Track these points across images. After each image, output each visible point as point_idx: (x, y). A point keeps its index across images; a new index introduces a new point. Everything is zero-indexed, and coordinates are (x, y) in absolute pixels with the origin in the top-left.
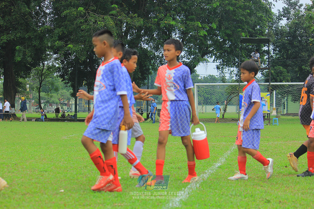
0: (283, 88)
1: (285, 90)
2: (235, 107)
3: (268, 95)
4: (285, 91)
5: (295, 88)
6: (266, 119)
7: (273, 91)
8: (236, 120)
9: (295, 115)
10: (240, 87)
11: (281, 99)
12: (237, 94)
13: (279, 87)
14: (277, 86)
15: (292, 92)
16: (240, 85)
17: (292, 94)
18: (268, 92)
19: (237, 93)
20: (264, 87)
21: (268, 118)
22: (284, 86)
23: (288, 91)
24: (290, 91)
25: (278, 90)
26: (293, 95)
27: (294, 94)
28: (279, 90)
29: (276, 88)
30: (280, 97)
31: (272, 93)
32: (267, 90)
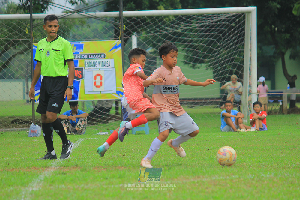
0: (159, 27)
1: (166, 30)
2: (22, 83)
3: (116, 47)
4: (165, 36)
5: (195, 25)
6: (114, 117)
7: (130, 34)
8: (27, 122)
9: (197, 104)
10: (33, 27)
11: (155, 58)
12: (26, 46)
13: (148, 23)
14: (143, 19)
15: (185, 36)
16: (32, 20)
17: (185, 41)
18: (116, 38)
19: (25, 42)
20: (104, 24)
21: (117, 113)
22: (162, 20)
23: (175, 34)
24: (180, 34)
25: (144, 34)
26: (190, 46)
27: (191, 41)
28: (148, 33)
29: (139, 27)
30: (151, 53)
31: (128, 42)
32: (112, 33)
